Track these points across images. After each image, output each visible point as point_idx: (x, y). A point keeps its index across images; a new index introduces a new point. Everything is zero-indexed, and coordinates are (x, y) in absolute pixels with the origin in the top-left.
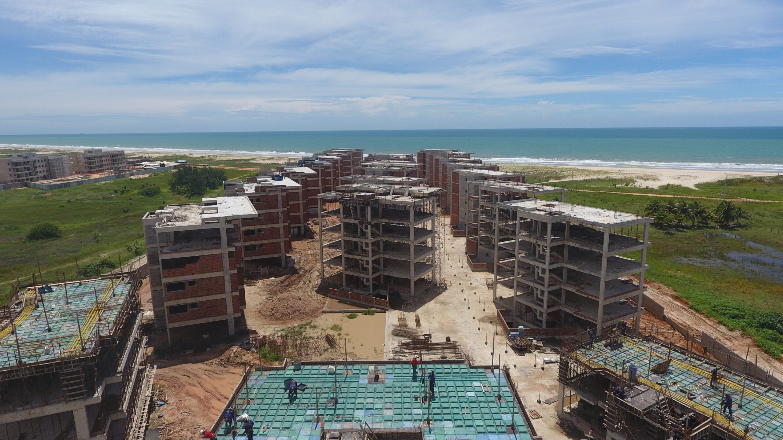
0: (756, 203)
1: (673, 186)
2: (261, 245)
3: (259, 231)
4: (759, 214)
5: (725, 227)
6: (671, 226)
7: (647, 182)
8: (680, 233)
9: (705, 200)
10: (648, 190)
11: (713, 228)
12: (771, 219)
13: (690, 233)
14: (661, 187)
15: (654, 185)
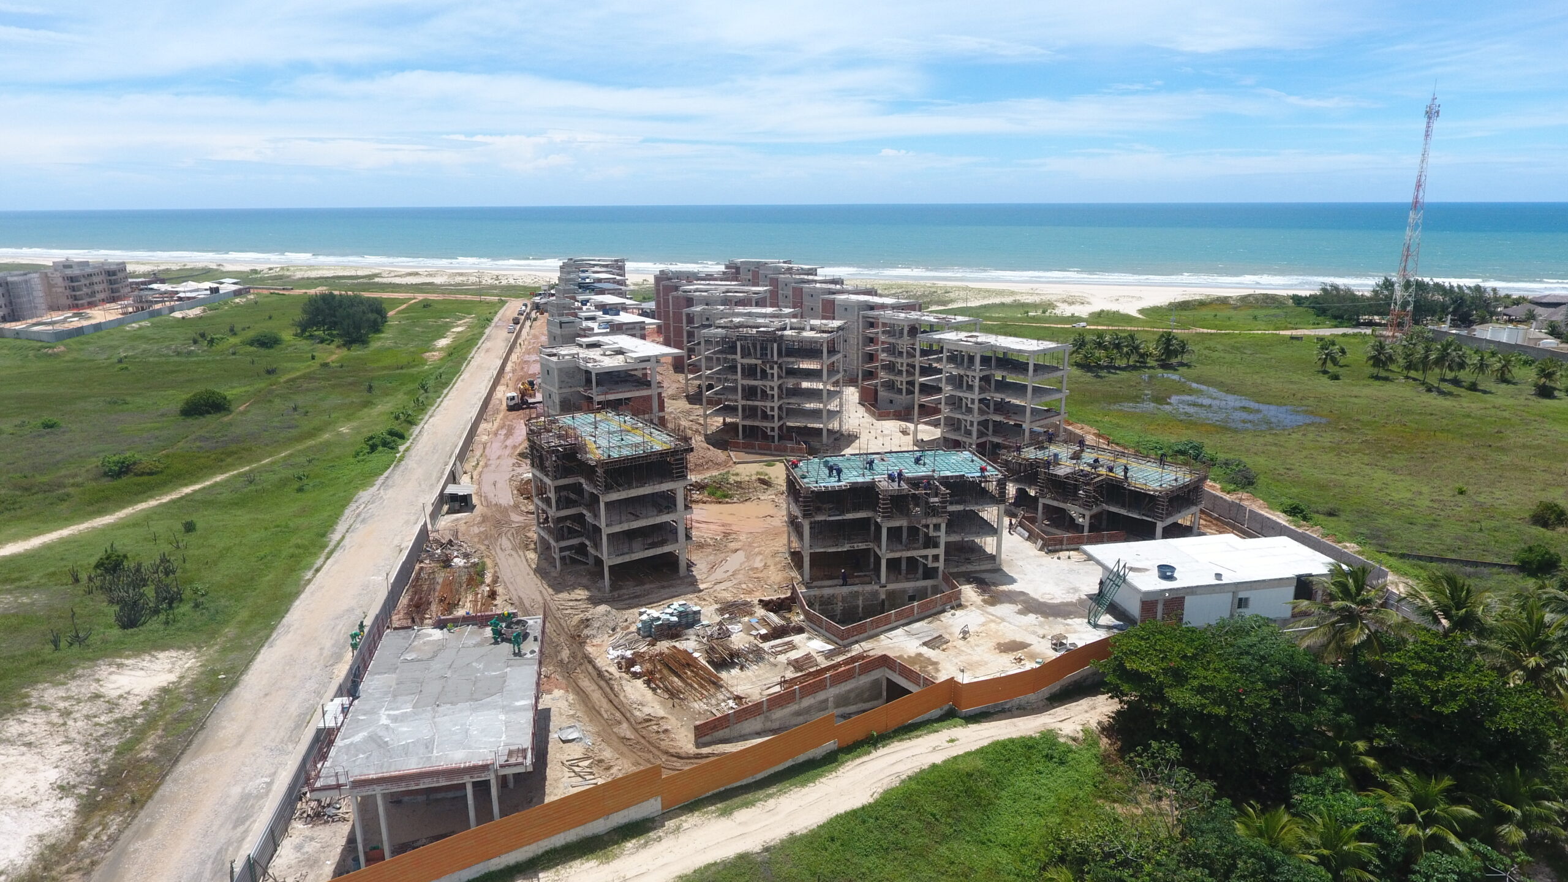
0: (1211, 334)
1: (1108, 312)
4: (1209, 348)
5: (1165, 366)
6: (1101, 368)
7: (1073, 306)
8: (1111, 375)
9: (1147, 331)
10: (1074, 319)
11: (1152, 367)
12: (1222, 355)
13: (1124, 375)
14: (1092, 315)
15: (1083, 311)
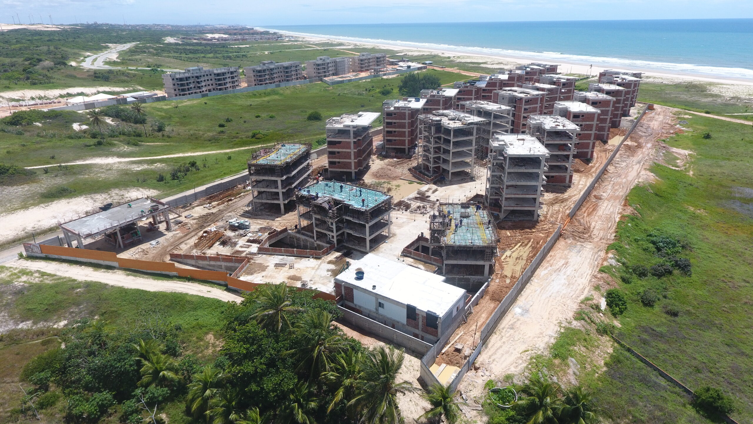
2: (395, 140)
3: (395, 132)
